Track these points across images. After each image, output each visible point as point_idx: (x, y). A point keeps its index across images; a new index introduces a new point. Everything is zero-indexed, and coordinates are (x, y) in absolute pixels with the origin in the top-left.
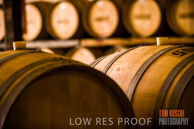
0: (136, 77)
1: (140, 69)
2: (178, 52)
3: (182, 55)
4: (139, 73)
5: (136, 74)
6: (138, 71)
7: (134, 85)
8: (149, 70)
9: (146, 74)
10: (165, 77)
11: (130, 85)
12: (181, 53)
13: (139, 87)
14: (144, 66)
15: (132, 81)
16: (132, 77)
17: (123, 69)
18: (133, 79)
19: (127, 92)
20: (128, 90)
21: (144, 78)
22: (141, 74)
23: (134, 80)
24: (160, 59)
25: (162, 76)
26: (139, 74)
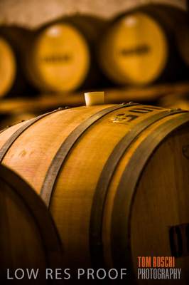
0: (55, 165)
1: (60, 150)
2: (123, 115)
3: (129, 121)
4: (59, 157)
5: (55, 158)
6: (57, 154)
7: (52, 178)
8: (76, 151)
9: (72, 158)
10: (104, 160)
11: (46, 178)
12: (127, 116)
13: (62, 181)
14: (67, 143)
15: (48, 172)
16: (49, 165)
17: (32, 153)
18: (50, 167)
19: (41, 191)
20: (43, 187)
21: (69, 164)
22: (63, 157)
23: (52, 170)
24: (93, 130)
25: (100, 159)
26: (60, 159)
